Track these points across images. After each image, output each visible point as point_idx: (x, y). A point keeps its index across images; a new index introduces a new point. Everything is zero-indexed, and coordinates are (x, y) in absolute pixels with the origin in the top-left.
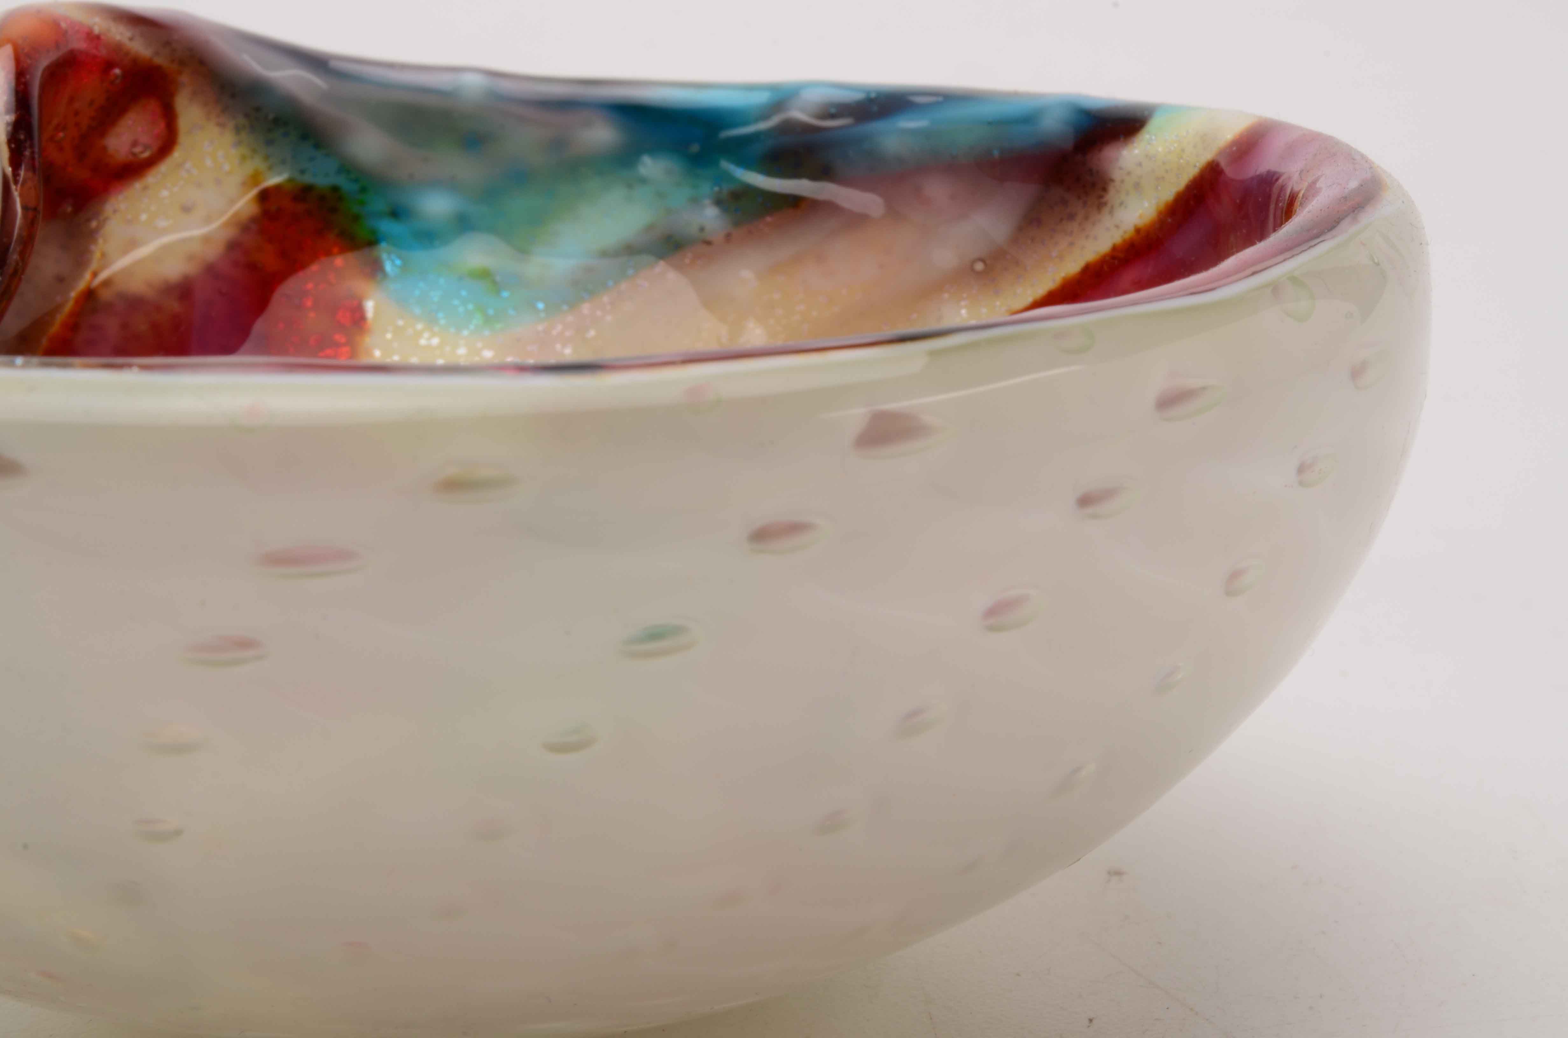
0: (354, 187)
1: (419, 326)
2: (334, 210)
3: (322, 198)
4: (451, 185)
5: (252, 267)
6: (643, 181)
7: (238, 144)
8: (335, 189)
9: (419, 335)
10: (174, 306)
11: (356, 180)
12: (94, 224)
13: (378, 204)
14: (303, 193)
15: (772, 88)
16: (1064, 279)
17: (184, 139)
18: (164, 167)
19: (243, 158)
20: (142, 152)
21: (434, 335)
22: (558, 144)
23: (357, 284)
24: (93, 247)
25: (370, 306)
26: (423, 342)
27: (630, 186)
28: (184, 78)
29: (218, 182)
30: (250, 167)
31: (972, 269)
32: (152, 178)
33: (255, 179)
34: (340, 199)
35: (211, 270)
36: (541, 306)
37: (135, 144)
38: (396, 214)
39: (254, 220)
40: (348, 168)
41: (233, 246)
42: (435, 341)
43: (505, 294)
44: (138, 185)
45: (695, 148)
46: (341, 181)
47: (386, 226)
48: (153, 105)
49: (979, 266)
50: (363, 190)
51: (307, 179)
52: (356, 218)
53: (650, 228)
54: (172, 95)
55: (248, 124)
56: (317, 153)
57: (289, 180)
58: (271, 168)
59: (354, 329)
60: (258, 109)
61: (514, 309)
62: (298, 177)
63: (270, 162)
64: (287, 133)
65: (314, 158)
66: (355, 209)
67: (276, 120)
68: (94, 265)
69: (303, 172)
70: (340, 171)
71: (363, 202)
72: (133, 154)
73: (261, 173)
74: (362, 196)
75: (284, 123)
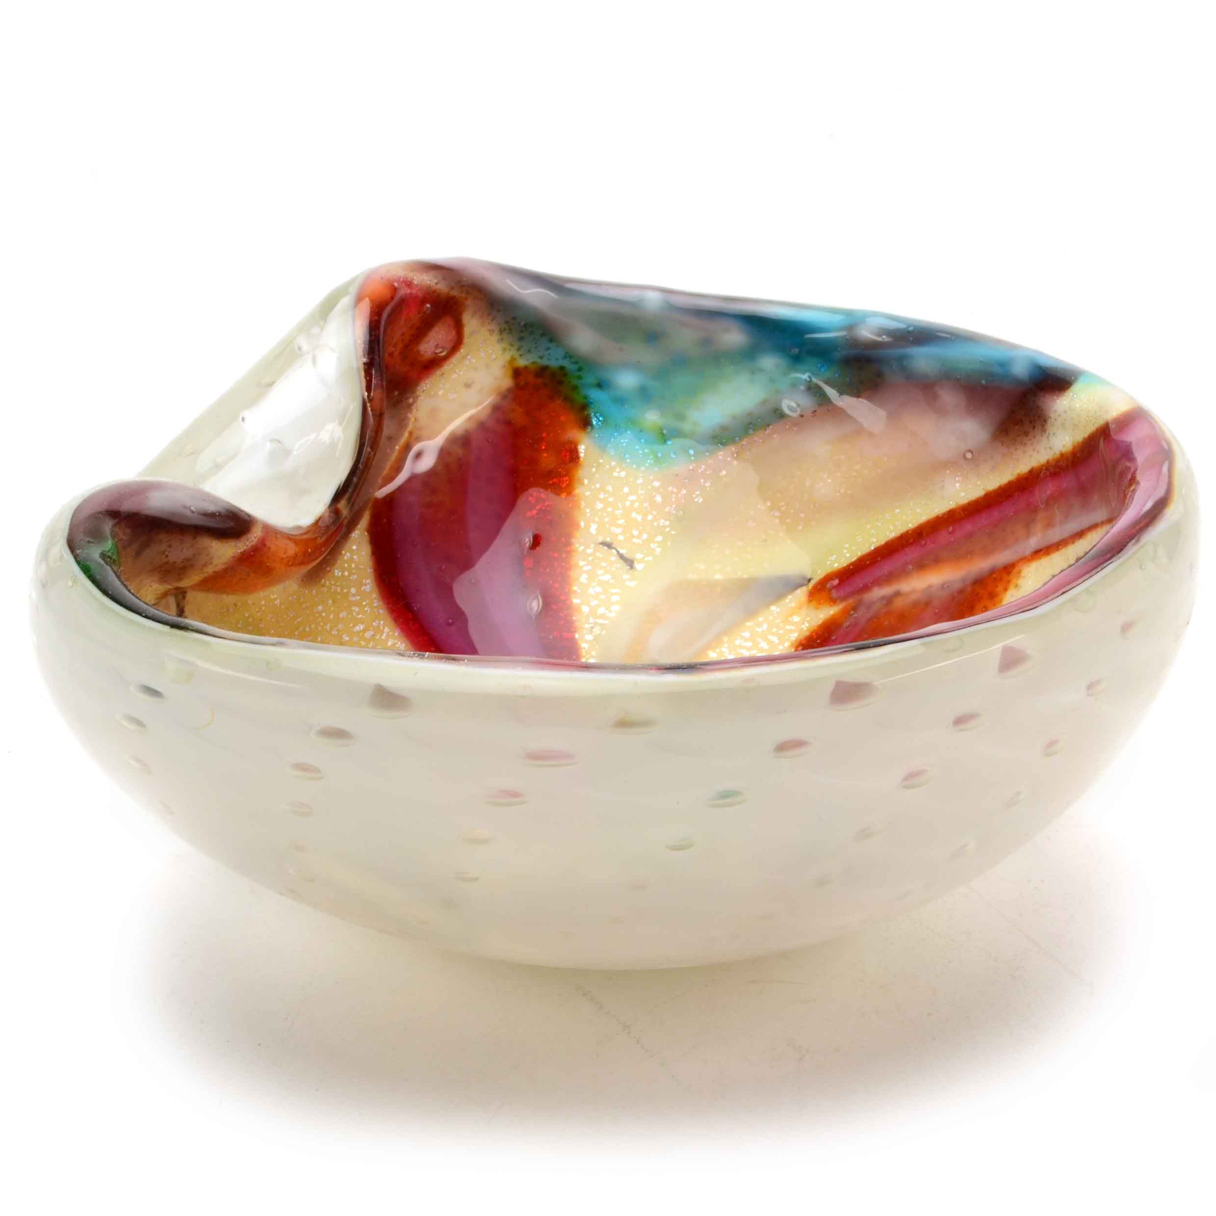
0: (576, 367)
1: (613, 463)
2: (560, 383)
3: (553, 374)
4: (637, 367)
5: (508, 423)
6: (761, 370)
7: (501, 340)
8: (562, 368)
9: (613, 469)
10: (459, 451)
11: (576, 363)
12: (411, 400)
13: (589, 379)
14: (542, 371)
15: (848, 313)
16: (1019, 474)
17: (466, 340)
18: (454, 359)
19: (505, 349)
20: (441, 352)
21: (622, 470)
22: (706, 342)
23: (574, 434)
24: (409, 415)
25: (582, 449)
26: (615, 474)
27: (753, 373)
28: (468, 302)
29: (487, 366)
30: (507, 356)
31: (965, 458)
32: (447, 367)
33: (512, 360)
34: (565, 375)
35: (482, 426)
36: (692, 452)
37: (437, 346)
38: (600, 385)
39: (509, 390)
40: (569, 355)
41: (496, 408)
42: (623, 474)
43: (669, 443)
44: (438, 372)
45: (796, 351)
46: (566, 363)
47: (595, 395)
48: (449, 321)
49: (969, 456)
50: (580, 370)
51: (545, 362)
52: (575, 388)
53: (764, 402)
54: (460, 314)
55: (507, 328)
56: (551, 345)
57: (533, 363)
58: (521, 355)
59: (572, 465)
60: (514, 319)
61: (674, 453)
62: (539, 361)
63: (521, 352)
64: (532, 333)
65: (548, 349)
66: (575, 382)
67: (525, 326)
68: (410, 427)
69: (541, 358)
70: (565, 357)
71: (580, 378)
72: (436, 354)
73: (515, 359)
74: (579, 373)
75: (530, 326)
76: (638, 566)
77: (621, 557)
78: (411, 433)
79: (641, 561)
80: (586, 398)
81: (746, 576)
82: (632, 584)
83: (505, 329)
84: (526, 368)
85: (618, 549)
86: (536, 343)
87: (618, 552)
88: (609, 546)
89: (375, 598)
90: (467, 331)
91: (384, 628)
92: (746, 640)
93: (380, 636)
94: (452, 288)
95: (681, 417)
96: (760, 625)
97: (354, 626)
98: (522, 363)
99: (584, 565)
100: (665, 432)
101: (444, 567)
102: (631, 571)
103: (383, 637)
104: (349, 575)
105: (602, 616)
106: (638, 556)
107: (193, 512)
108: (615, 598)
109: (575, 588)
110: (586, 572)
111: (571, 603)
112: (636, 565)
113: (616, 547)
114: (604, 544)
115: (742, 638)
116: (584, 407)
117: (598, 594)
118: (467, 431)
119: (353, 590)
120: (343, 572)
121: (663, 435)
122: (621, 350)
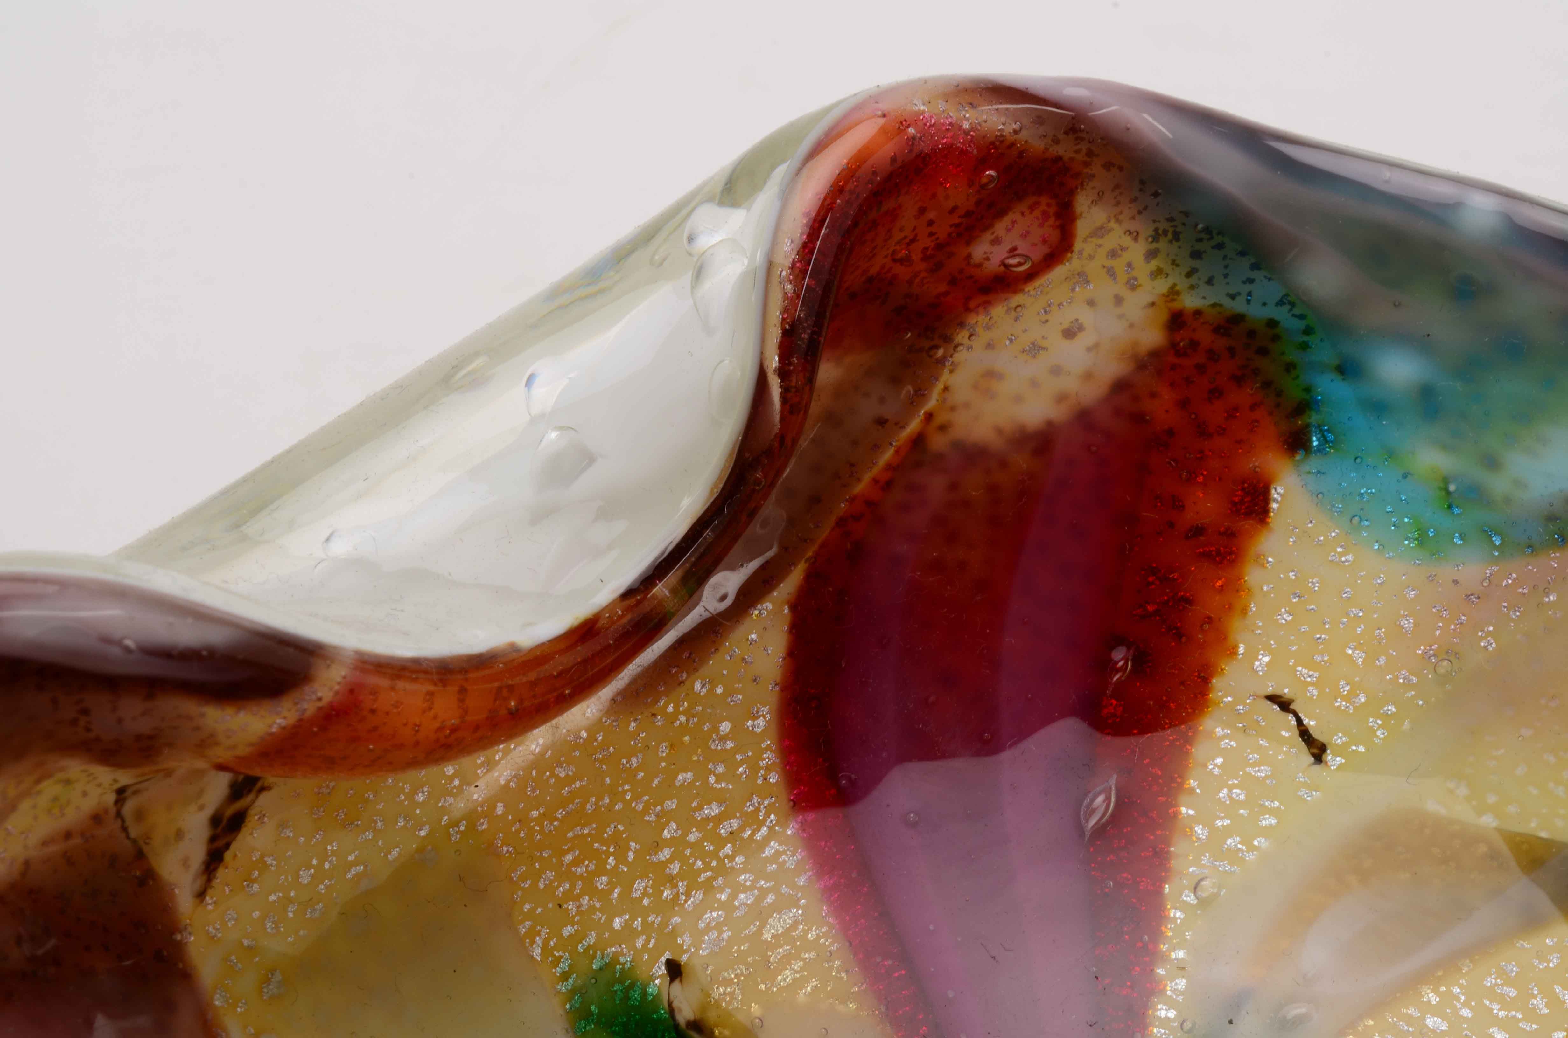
0: (1300, 325)
1: (1335, 533)
2: (1263, 352)
3: (1252, 334)
5: (1138, 418)
7: (1153, 253)
8: (1272, 324)
9: (1330, 545)
11: (1302, 317)
12: (940, 352)
13: (1324, 353)
14: (1230, 324)
18: (1047, 281)
19: (1159, 271)
20: (1020, 264)
21: (1349, 549)
23: (1269, 459)
25: (1277, 494)
26: (1333, 557)
28: (1091, 172)
29: (1119, 300)
30: (1162, 286)
32: (1028, 294)
33: (1173, 293)
34: (1276, 338)
35: (1083, 417)
36: (1497, 542)
37: (1011, 253)
38: (1344, 369)
39: (1155, 354)
40: (1291, 300)
41: (1119, 386)
42: (1349, 558)
43: (1457, 513)
44: (1008, 304)
46: (1281, 314)
47: (1328, 386)
48: (1041, 204)
50: (1308, 331)
51: (1238, 306)
52: (1291, 367)
54: (1072, 193)
55: (1171, 230)
56: (1255, 274)
57: (1214, 305)
58: (1192, 287)
59: (1247, 524)
60: (1186, 214)
61: (1461, 537)
62: (1227, 302)
63: (1193, 280)
64: (1220, 246)
65: (1251, 281)
66: (1292, 355)
67: (1207, 230)
68: (931, 403)
69: (1233, 297)
70: (1280, 303)
71: (1305, 347)
72: (1006, 266)
73: (1178, 293)
74: (1305, 338)
75: (1219, 233)
76: (1333, 760)
77: (1304, 733)
78: (929, 416)
79: (1341, 751)
80: (1308, 390)
81: (1543, 835)
82: (1311, 797)
83: (1165, 232)
84: (1198, 313)
85: (1301, 715)
86: (1226, 267)
87: (1299, 721)
88: (1284, 705)
89: (768, 748)
90: (1082, 228)
91: (767, 815)
92: (1509, 982)
93: (753, 834)
94: (1056, 141)
95: (1492, 463)
96: (1542, 956)
97: (700, 808)
98: (1190, 301)
99: (1226, 736)
100: (1452, 488)
101: (932, 699)
102: (1317, 768)
103: (758, 837)
104: (725, 694)
105: (1233, 855)
106: (1339, 739)
107: (128, 650)
108: (1269, 821)
109: (1192, 783)
110: (1223, 753)
111: (1177, 814)
112: (1329, 757)
113: (1298, 710)
114: (1273, 698)
115: (1502, 973)
116: (1303, 407)
117: (1236, 803)
118: (1050, 424)
119: (725, 727)
120: (713, 683)
121: (1448, 493)
122: (1397, 305)
